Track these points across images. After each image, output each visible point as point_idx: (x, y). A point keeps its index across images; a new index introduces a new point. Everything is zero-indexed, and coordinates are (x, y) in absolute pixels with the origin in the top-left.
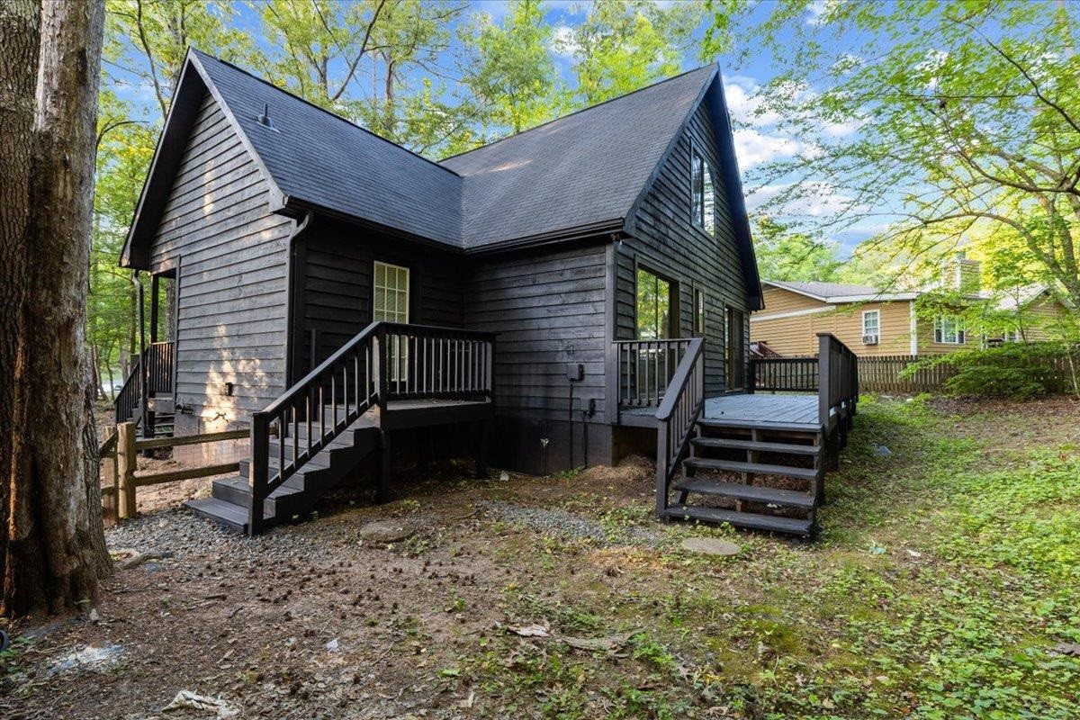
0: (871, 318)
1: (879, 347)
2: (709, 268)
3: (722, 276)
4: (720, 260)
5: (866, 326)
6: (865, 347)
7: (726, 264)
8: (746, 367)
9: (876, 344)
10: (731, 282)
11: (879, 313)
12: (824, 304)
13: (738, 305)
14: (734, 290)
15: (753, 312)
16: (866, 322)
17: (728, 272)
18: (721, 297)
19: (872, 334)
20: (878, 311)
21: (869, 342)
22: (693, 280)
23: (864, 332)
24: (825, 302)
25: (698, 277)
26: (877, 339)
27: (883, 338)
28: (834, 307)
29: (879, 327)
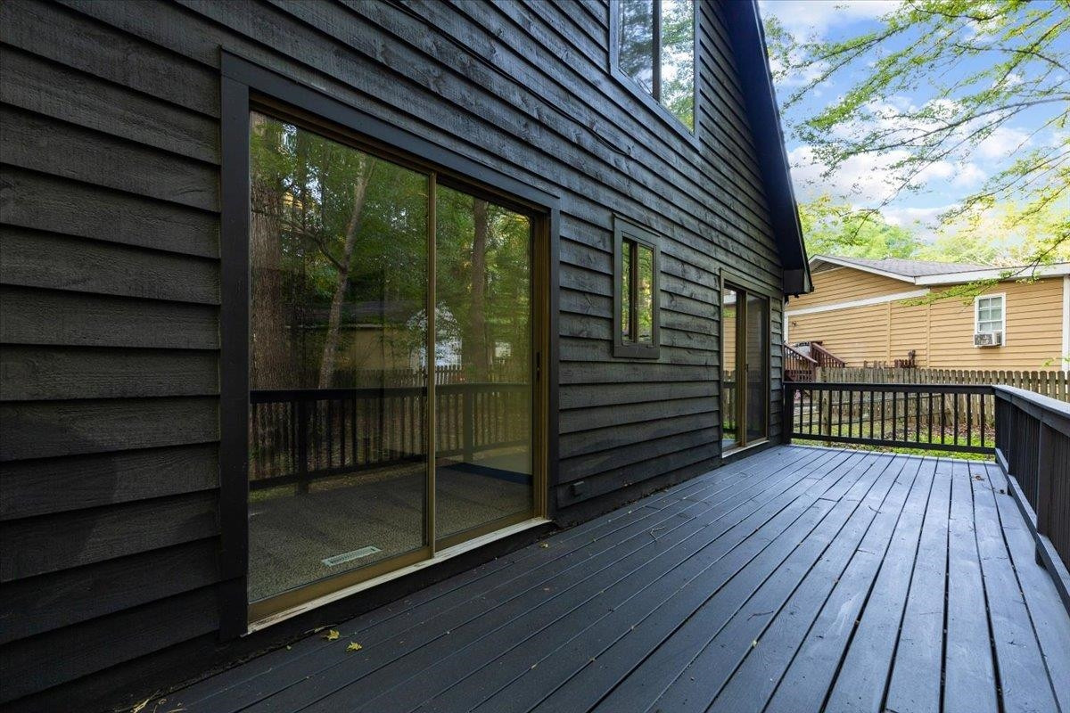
0: (989, 307)
1: (1002, 351)
2: (677, 199)
3: (717, 222)
4: (710, 187)
5: (980, 318)
6: (978, 351)
7: (727, 199)
8: (774, 397)
9: (997, 347)
10: (742, 238)
11: (1004, 300)
12: (912, 286)
13: (758, 284)
14: (746, 254)
15: (792, 298)
16: (980, 313)
17: (732, 218)
18: (714, 266)
19: (990, 331)
20: (1003, 295)
21: (986, 343)
22: (614, 214)
23: (976, 327)
24: (913, 284)
25: (635, 212)
26: (999, 338)
27: (1010, 337)
28: (927, 291)
29: (1003, 319)
